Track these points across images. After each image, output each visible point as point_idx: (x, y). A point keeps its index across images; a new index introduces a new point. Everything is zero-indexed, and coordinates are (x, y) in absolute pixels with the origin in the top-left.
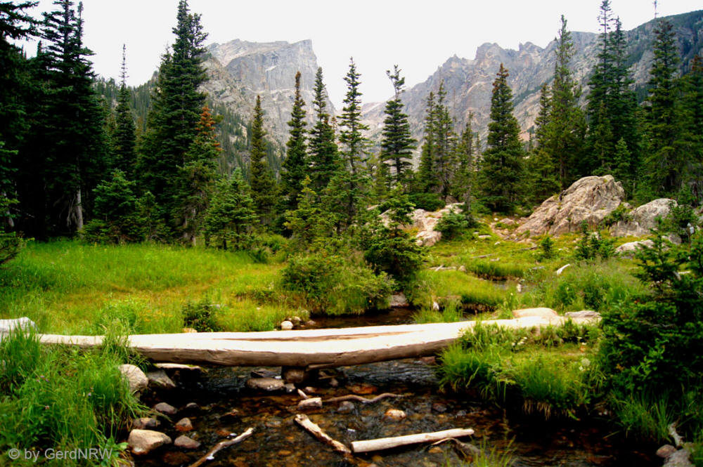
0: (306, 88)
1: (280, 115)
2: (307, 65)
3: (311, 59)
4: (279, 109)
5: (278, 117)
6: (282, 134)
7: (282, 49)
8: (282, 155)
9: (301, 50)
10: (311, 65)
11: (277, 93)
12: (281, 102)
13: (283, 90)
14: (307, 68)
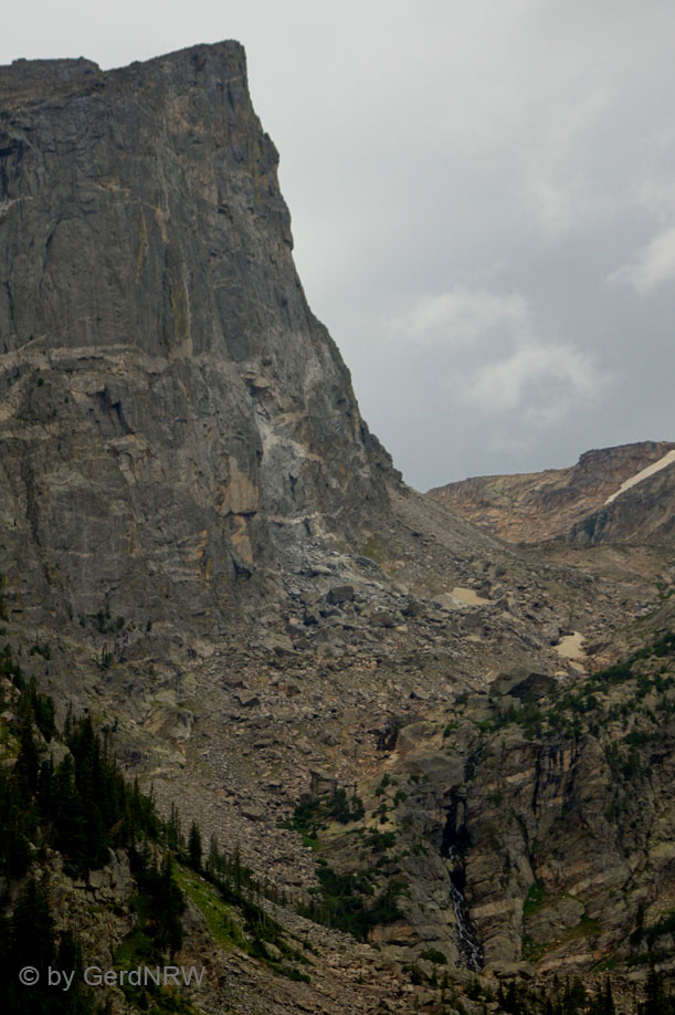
0: (203, 345)
1: (32, 513)
2: (211, 196)
3: (240, 160)
4: (28, 474)
5: (25, 527)
6: (42, 634)
7: (55, 99)
8: (29, 753)
9: (175, 106)
10: (239, 202)
11: (17, 373)
12: (43, 433)
13: (57, 354)
14: (213, 219)
